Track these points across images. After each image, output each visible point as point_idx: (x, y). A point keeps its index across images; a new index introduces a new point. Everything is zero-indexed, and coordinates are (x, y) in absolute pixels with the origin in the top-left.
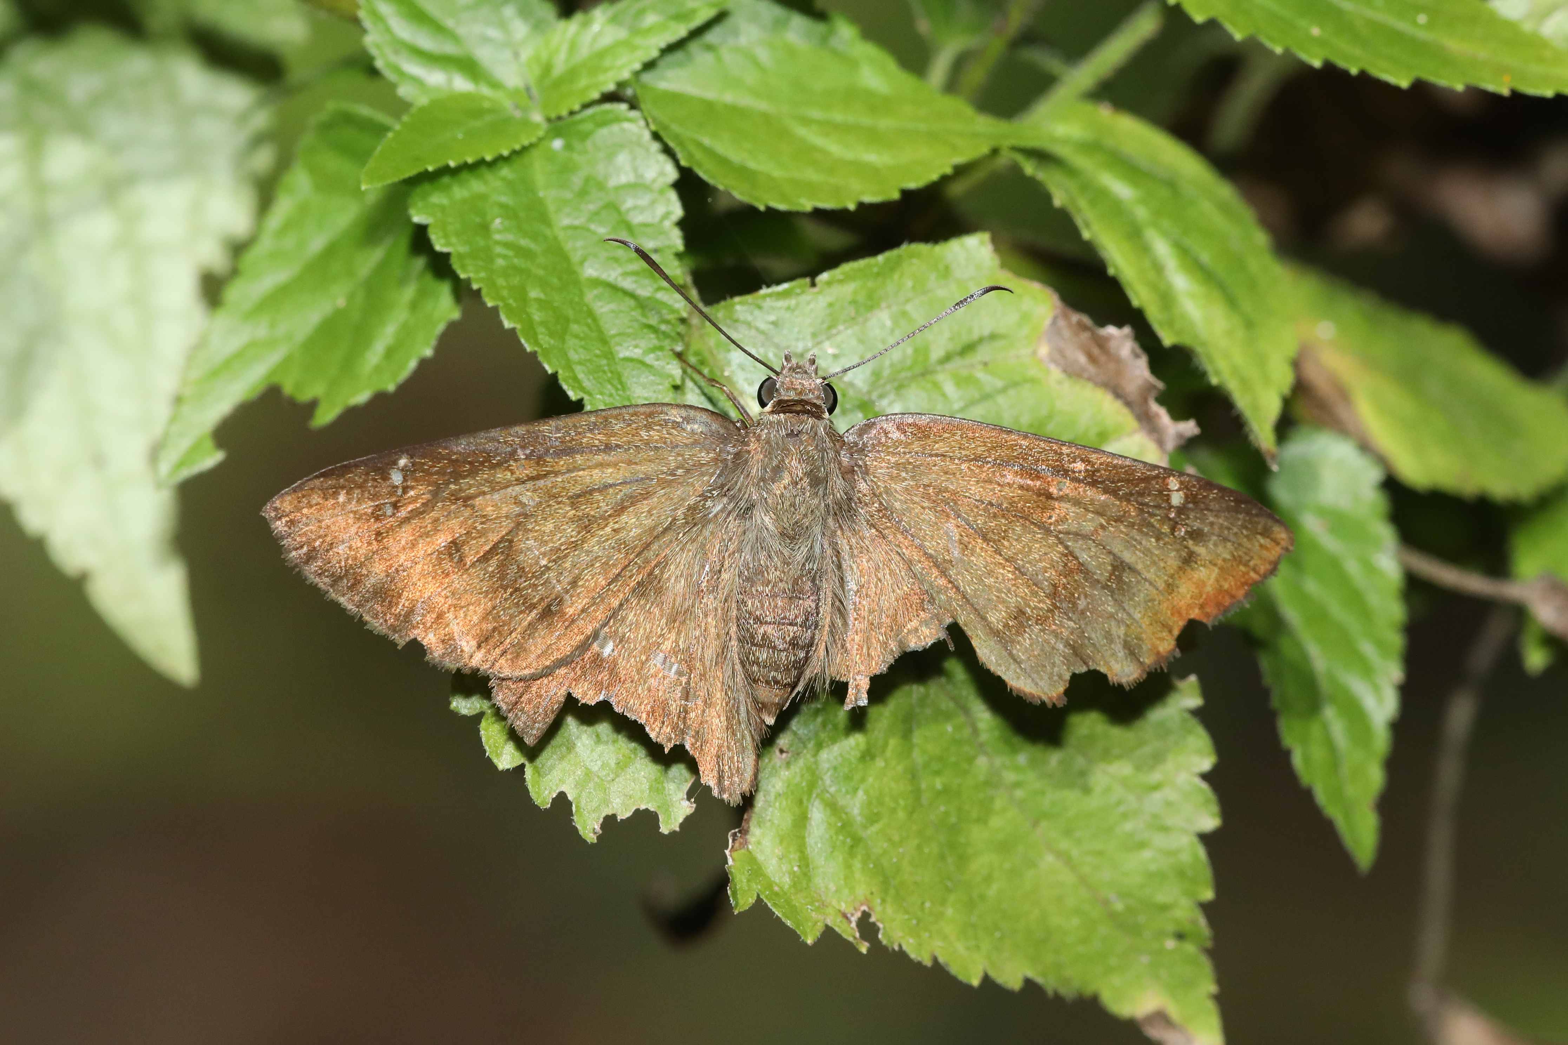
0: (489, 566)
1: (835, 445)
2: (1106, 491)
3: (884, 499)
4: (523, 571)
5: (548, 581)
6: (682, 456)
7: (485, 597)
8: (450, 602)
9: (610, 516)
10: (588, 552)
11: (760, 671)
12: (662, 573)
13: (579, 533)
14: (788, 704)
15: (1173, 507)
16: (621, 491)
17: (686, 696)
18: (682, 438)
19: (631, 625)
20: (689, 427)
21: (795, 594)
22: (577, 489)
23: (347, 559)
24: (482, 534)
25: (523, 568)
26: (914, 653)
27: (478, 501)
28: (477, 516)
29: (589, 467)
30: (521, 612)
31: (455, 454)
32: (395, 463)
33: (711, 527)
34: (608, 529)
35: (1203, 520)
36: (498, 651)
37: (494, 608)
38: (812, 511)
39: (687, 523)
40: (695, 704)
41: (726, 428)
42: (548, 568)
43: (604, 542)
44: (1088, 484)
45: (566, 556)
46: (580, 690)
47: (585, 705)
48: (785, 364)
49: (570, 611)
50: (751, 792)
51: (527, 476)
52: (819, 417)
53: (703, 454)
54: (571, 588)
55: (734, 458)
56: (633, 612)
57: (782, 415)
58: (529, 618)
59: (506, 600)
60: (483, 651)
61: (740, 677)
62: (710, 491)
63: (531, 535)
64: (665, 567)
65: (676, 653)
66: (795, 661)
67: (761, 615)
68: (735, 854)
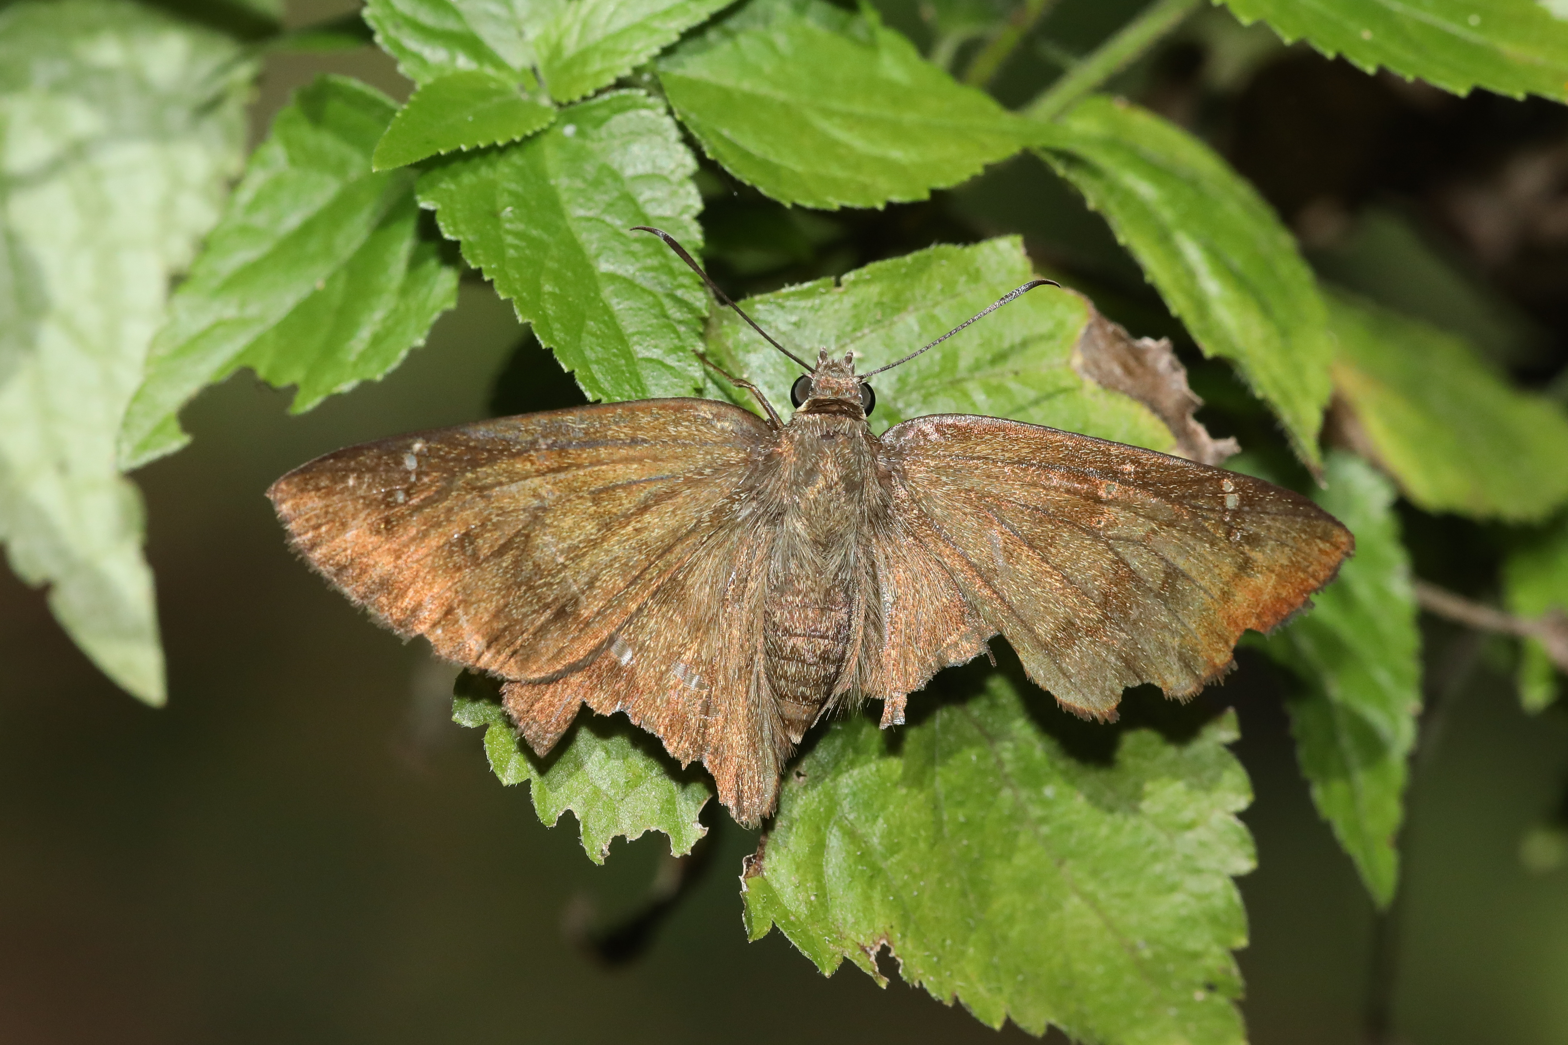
0: (503, 561)
1: (871, 448)
2: (1158, 493)
3: (923, 505)
4: (539, 568)
5: (564, 580)
6: (711, 454)
7: (498, 593)
8: (460, 597)
9: (632, 514)
10: (607, 552)
12: (685, 578)
13: (599, 530)
14: (816, 722)
15: (1228, 509)
16: (645, 488)
17: (707, 709)
18: (711, 435)
19: (651, 633)
20: (719, 425)
21: (826, 605)
22: (600, 484)
24: (497, 527)
25: (539, 565)
27: (495, 492)
28: (493, 508)
29: (613, 462)
30: (534, 612)
31: (473, 440)
32: (410, 447)
33: (740, 531)
34: (630, 528)
35: (1259, 525)
36: (508, 651)
37: (506, 606)
38: (846, 518)
39: (712, 526)
40: (716, 720)
41: (757, 427)
42: (565, 567)
43: (625, 541)
44: (1139, 486)
45: (584, 555)
46: (595, 700)
47: (600, 716)
48: (820, 361)
49: (585, 613)
51: (548, 467)
52: (856, 417)
53: (732, 454)
54: (588, 589)
55: (765, 460)
56: (655, 619)
57: (817, 416)
58: (543, 618)
59: (520, 597)
60: (493, 651)
61: (766, 692)
62: (738, 494)
63: (549, 530)
64: (689, 572)
65: (697, 664)
66: (825, 676)
67: (791, 626)
68: (749, 881)
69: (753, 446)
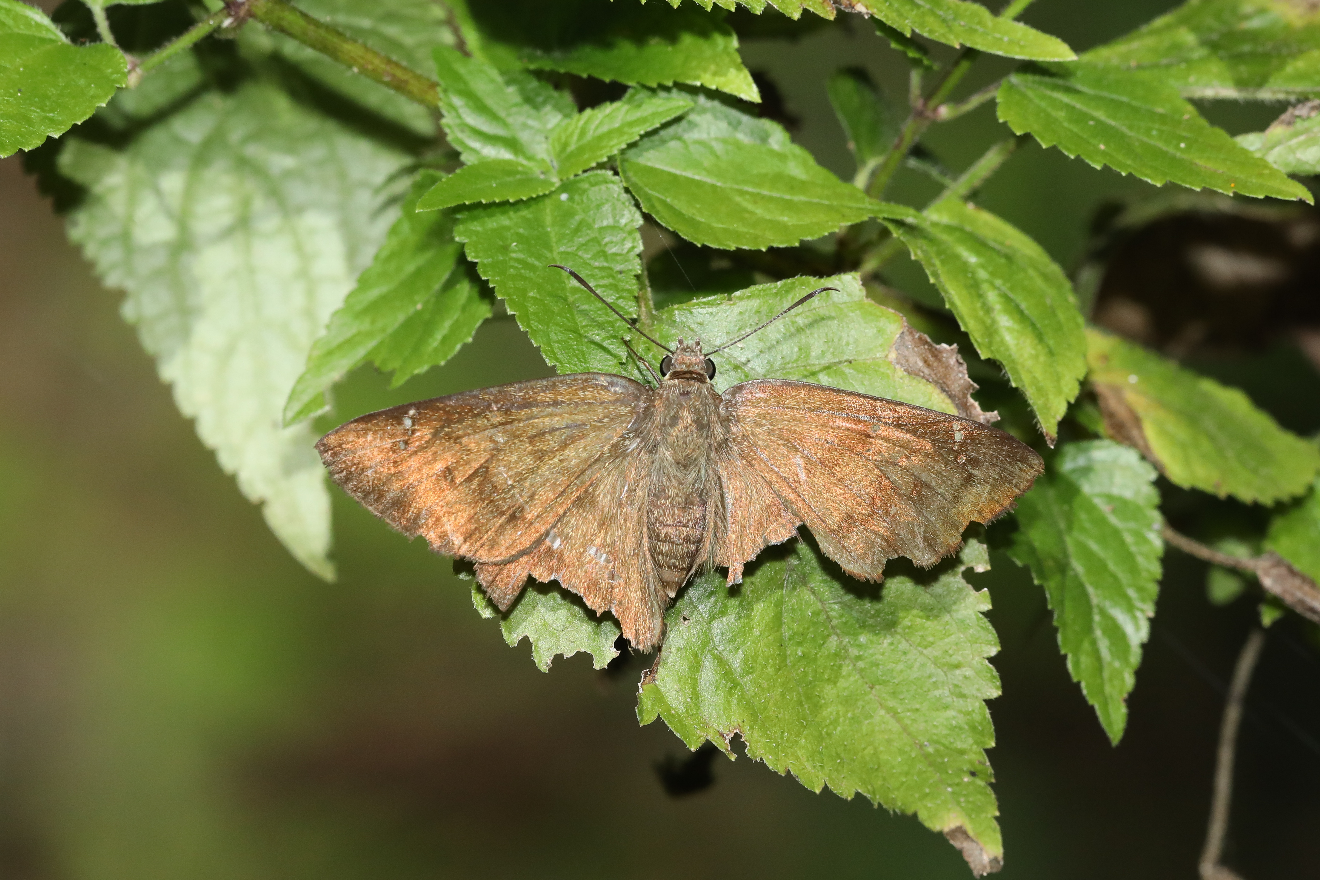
0: (472, 485)
1: (715, 401)
2: (908, 431)
3: (751, 439)
4: (496, 489)
5: (513, 496)
6: (608, 409)
7: (470, 506)
8: (444, 510)
9: (557, 450)
10: (541, 476)
11: (663, 559)
12: (594, 491)
13: (535, 462)
14: (685, 583)
15: (956, 442)
16: (565, 433)
17: (612, 576)
18: (608, 397)
19: (573, 527)
20: (613, 390)
21: (687, 504)
22: (534, 432)
23: (374, 480)
24: (467, 462)
25: (496, 486)
26: (775, 546)
27: (465, 440)
28: (463, 450)
29: (542, 417)
30: (495, 517)
31: (448, 406)
32: (406, 413)
33: (630, 458)
34: (556, 460)
35: (978, 452)
36: (478, 544)
37: (475, 514)
38: (699, 447)
39: (611, 456)
40: (619, 583)
41: (638, 390)
42: (513, 487)
43: (553, 468)
44: (895, 426)
45: (526, 478)
46: (537, 573)
47: (541, 583)
48: (679, 346)
49: (529, 517)
50: (658, 643)
51: (499, 422)
52: (703, 381)
53: (622, 408)
54: (530, 500)
55: (644, 410)
56: (574, 519)
57: (677, 381)
58: (500, 521)
59: (484, 508)
60: (468, 544)
61: (650, 565)
62: (628, 434)
63: (501, 463)
64: (596, 487)
65: (604, 547)
66: (688, 552)
67: (664, 520)
68: (645, 687)
69: (636, 402)
